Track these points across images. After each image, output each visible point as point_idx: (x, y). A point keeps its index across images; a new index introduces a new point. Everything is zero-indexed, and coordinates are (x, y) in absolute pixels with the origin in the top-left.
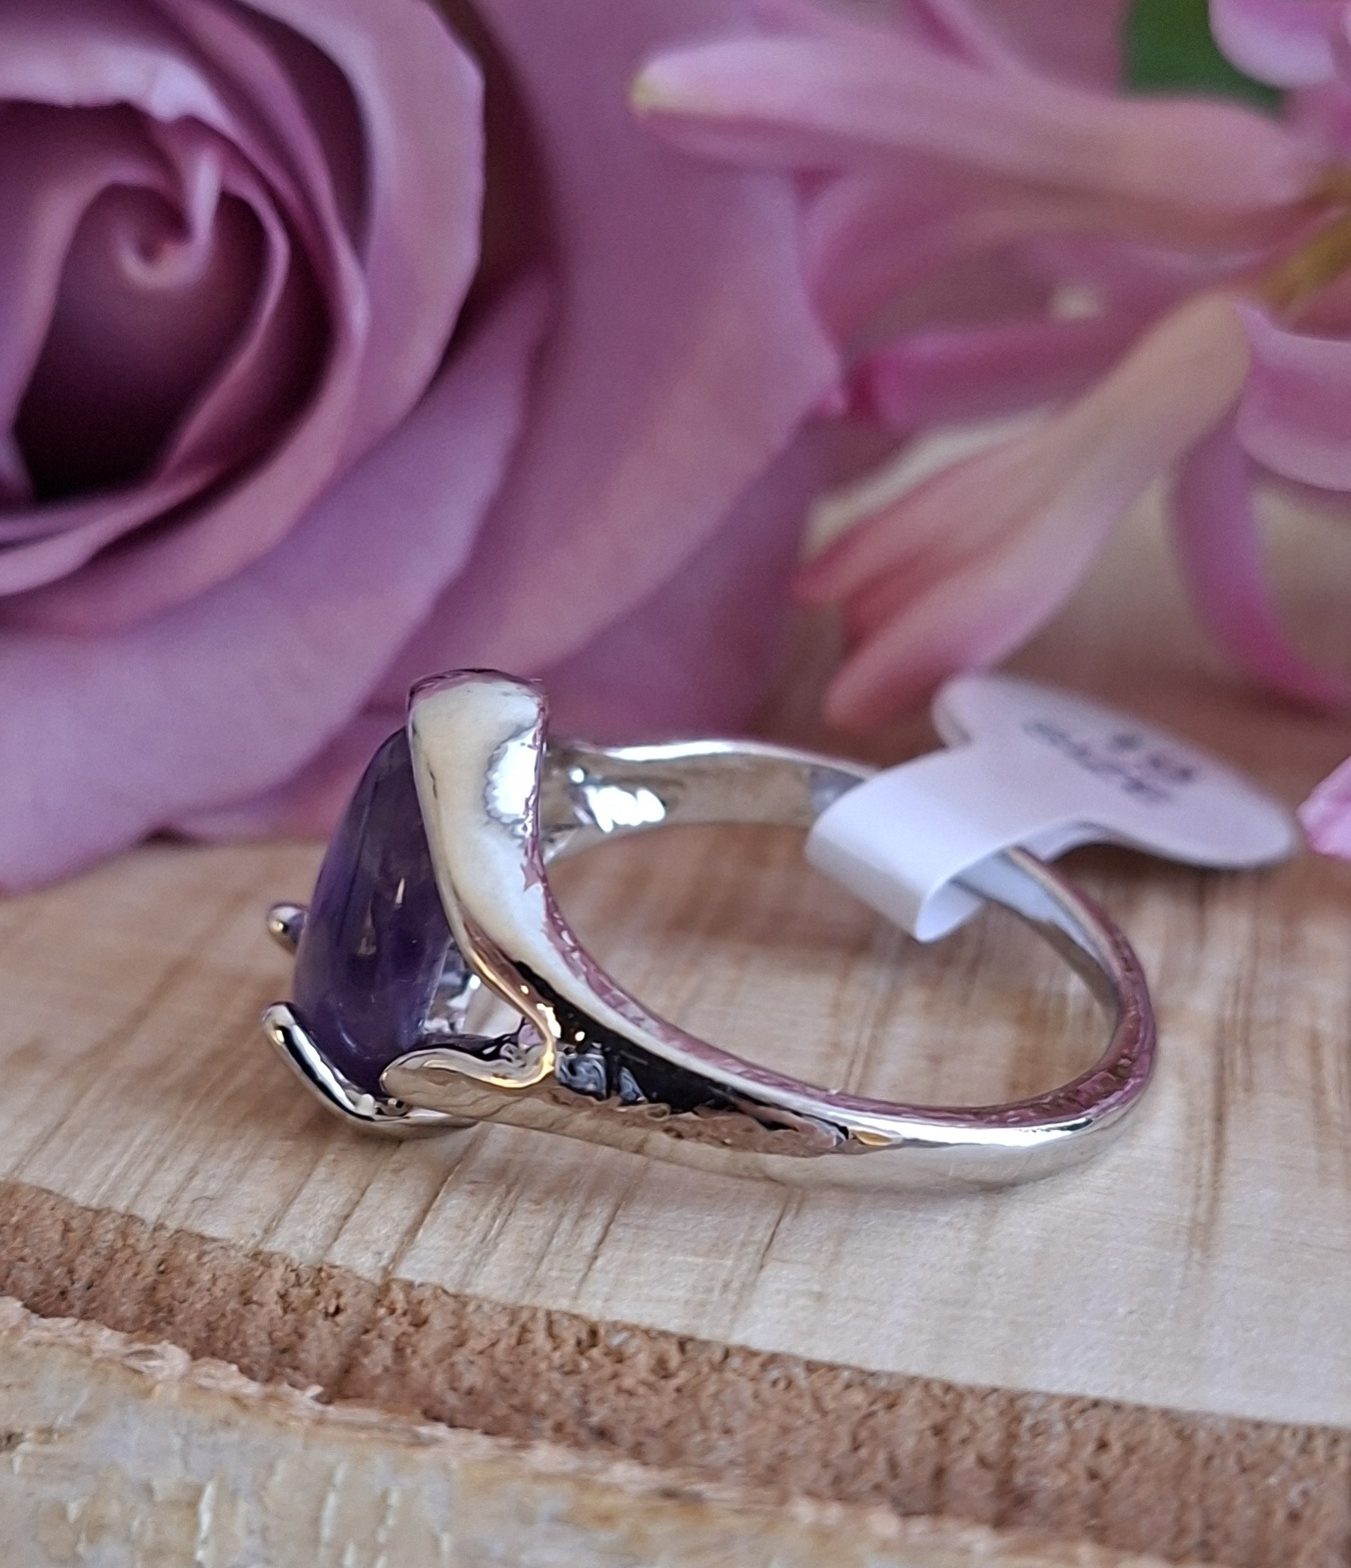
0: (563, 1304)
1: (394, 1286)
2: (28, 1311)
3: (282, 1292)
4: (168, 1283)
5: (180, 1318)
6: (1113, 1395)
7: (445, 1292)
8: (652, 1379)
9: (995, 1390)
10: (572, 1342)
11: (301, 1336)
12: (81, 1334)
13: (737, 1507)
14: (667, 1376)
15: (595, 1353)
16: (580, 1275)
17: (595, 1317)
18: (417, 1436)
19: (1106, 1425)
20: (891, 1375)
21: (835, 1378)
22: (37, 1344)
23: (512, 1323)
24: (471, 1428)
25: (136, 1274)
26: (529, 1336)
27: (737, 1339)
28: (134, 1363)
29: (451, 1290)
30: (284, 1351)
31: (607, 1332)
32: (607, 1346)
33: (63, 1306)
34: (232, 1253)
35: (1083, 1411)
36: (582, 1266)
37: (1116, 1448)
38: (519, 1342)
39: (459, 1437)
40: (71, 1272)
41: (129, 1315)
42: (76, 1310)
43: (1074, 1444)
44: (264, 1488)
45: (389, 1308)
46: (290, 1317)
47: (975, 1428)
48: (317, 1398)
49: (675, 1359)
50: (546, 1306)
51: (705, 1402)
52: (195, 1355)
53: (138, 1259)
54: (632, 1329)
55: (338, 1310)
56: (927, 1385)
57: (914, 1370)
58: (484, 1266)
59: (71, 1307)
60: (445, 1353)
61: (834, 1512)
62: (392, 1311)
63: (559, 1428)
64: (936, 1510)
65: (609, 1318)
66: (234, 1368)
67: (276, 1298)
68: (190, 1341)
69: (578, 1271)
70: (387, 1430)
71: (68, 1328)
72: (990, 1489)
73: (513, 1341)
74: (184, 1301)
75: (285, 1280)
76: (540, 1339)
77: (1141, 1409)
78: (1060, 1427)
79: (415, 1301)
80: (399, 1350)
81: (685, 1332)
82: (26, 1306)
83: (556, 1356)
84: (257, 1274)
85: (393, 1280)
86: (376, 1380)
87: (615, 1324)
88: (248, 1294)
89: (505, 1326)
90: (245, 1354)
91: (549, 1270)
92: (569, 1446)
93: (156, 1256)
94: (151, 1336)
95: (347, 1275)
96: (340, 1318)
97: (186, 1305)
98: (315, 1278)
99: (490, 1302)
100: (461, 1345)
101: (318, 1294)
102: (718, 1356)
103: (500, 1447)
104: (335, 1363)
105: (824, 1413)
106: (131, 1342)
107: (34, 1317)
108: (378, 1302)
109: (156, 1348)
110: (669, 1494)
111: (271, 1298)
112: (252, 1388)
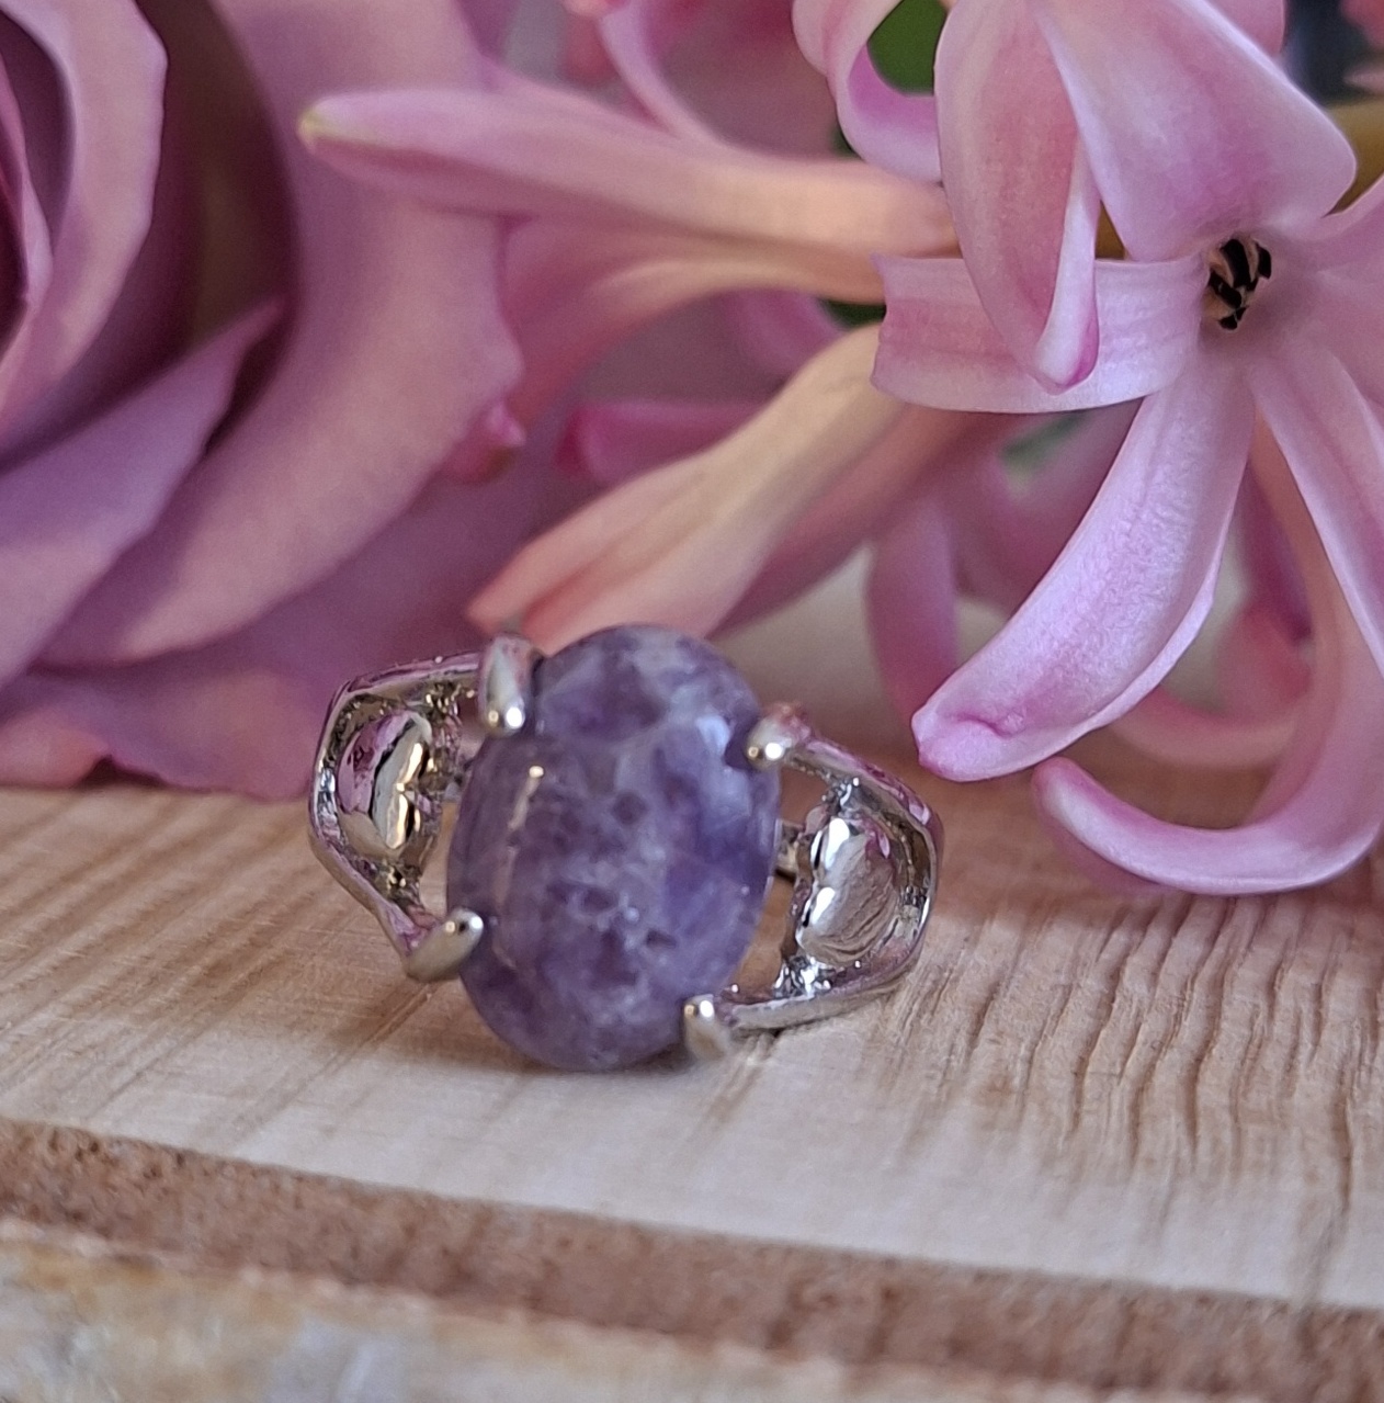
0: (74, 1122)
6: (589, 1210)
8: (141, 1180)
10: (72, 1150)
13: (186, 1269)
14: (157, 1179)
15: (91, 1158)
16: (98, 1104)
17: (100, 1133)
20: (377, 1187)
21: (322, 1186)
23: (17, 1136)
26: (31, 1145)
27: (235, 1154)
31: (109, 1145)
32: (105, 1155)
36: (103, 1097)
37: (578, 1247)
38: (20, 1149)
43: (537, 1241)
47: (446, 1226)
49: (168, 1164)
50: (55, 1124)
51: (186, 1198)
54: (134, 1143)
57: (400, 1183)
61: (281, 1281)
63: (34, 1210)
65: (116, 1132)
69: (98, 1101)
72: (441, 1270)
73: (14, 1148)
76: (41, 1147)
77: (610, 1222)
78: (528, 1228)
81: (187, 1148)
83: (53, 1159)
91: (70, 1098)
102: (212, 1166)
110: (123, 1260)
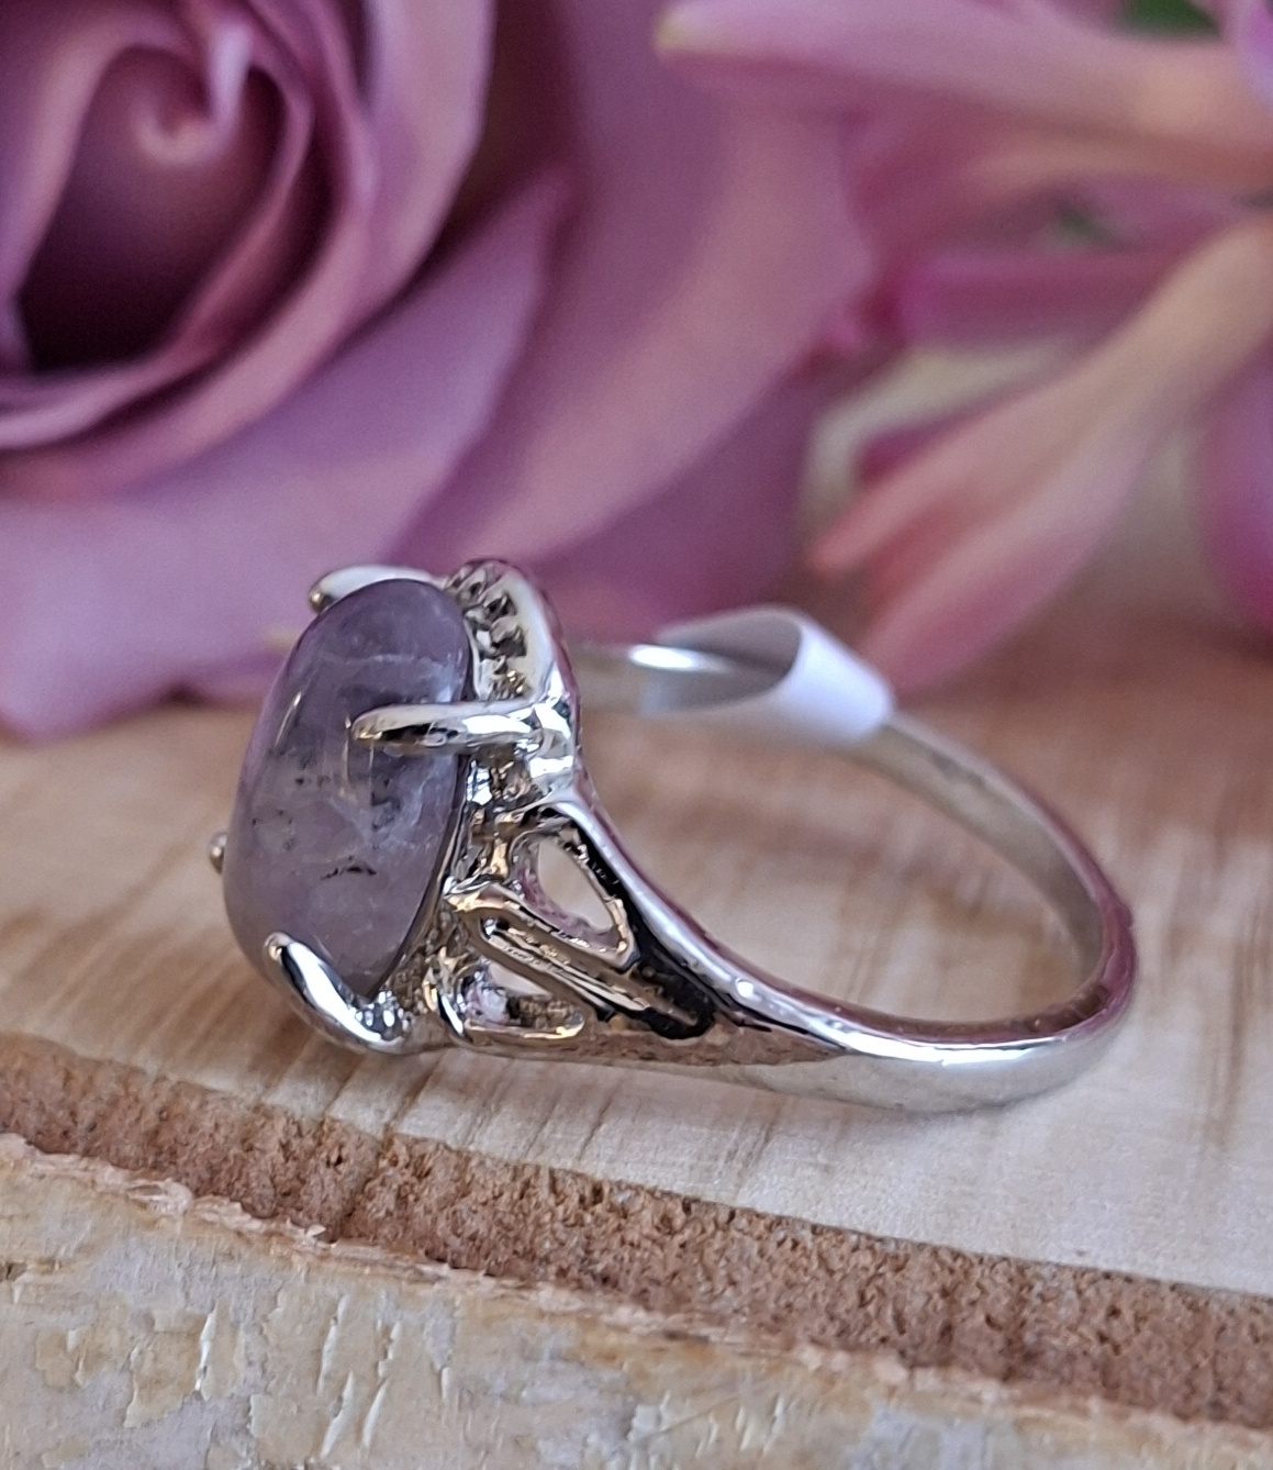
0: (569, 1164)
1: (397, 1142)
2: (32, 1147)
3: (284, 1141)
4: (172, 1128)
5: (181, 1161)
6: (1125, 1268)
7: (446, 1147)
8: (656, 1234)
9: (1005, 1259)
10: (576, 1198)
11: (303, 1182)
12: (86, 1169)
13: (741, 1350)
14: (672, 1232)
15: (599, 1208)
16: (583, 1139)
17: (599, 1176)
18: (421, 1273)
19: (1118, 1295)
20: (897, 1241)
21: (842, 1241)
22: (42, 1177)
23: (514, 1179)
24: (475, 1269)
25: (138, 1120)
26: (531, 1191)
27: (743, 1201)
28: (138, 1196)
29: (454, 1147)
30: (286, 1194)
31: (611, 1190)
32: (612, 1205)
33: (67, 1144)
34: (234, 1105)
35: (1093, 1282)
36: (586, 1129)
37: (1128, 1315)
38: (521, 1197)
39: (461, 1277)
40: (73, 1114)
41: (133, 1154)
42: (80, 1148)
43: (1083, 1310)
44: (265, 1318)
45: (390, 1160)
46: (290, 1164)
47: (983, 1291)
48: (318, 1237)
49: (679, 1218)
50: (548, 1166)
51: (710, 1256)
52: (197, 1193)
53: (140, 1106)
54: (637, 1189)
55: (339, 1160)
56: (935, 1252)
57: (921, 1238)
58: (488, 1125)
59: (74, 1145)
60: (447, 1202)
61: (840, 1360)
62: (394, 1163)
63: (562, 1273)
64: (944, 1362)
65: (614, 1177)
66: (237, 1206)
67: (277, 1147)
68: (193, 1181)
69: (581, 1135)
70: (391, 1267)
71: (72, 1163)
72: (998, 1346)
73: (516, 1196)
74: (187, 1144)
75: (286, 1132)
76: (543, 1194)
77: (1155, 1282)
78: (1071, 1294)
79: (417, 1154)
80: (401, 1199)
81: (690, 1194)
82: (29, 1143)
83: (561, 1208)
84: (258, 1124)
85: (398, 1135)
86: (379, 1223)
87: (619, 1184)
88: (251, 1141)
89: (508, 1181)
90: (247, 1194)
91: (554, 1132)
92: (573, 1290)
93: (157, 1104)
94: (154, 1173)
95: (349, 1129)
96: (341, 1167)
97: (189, 1148)
98: (317, 1131)
99: (493, 1159)
100: (464, 1196)
101: (320, 1144)
102: (723, 1217)
103: (504, 1286)
104: (337, 1207)
105: (831, 1272)
106: (136, 1178)
107: (38, 1154)
108: (379, 1156)
109: (160, 1184)
110: (672, 1336)
111: (273, 1147)
112: (256, 1225)
